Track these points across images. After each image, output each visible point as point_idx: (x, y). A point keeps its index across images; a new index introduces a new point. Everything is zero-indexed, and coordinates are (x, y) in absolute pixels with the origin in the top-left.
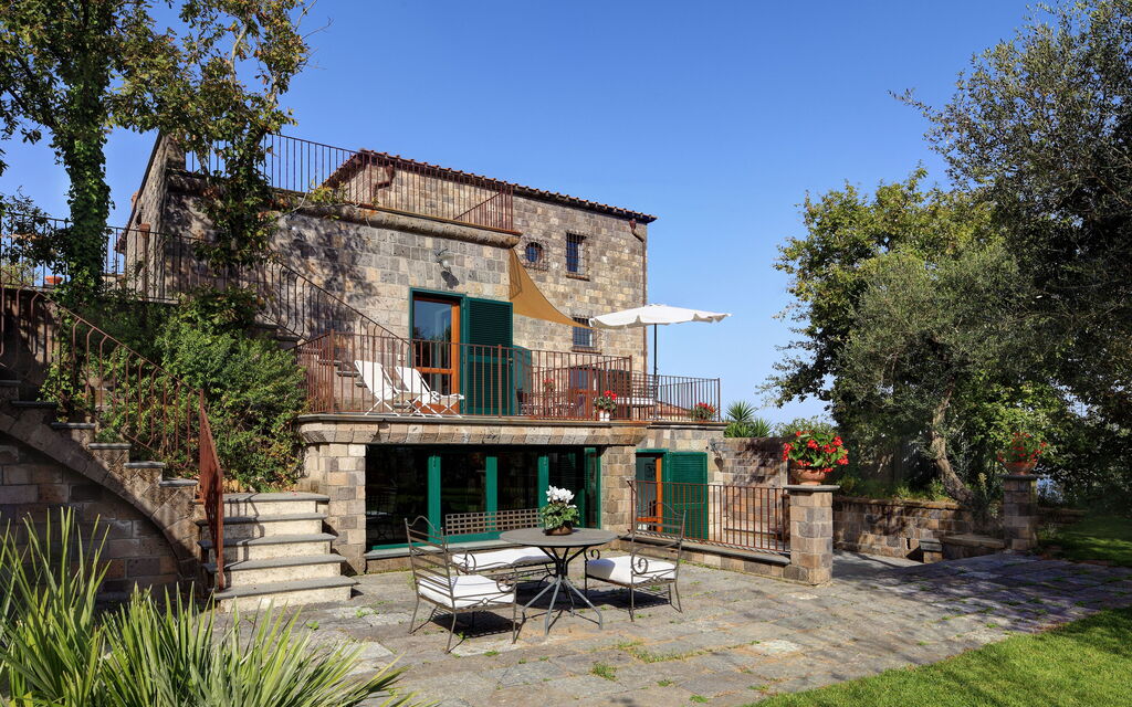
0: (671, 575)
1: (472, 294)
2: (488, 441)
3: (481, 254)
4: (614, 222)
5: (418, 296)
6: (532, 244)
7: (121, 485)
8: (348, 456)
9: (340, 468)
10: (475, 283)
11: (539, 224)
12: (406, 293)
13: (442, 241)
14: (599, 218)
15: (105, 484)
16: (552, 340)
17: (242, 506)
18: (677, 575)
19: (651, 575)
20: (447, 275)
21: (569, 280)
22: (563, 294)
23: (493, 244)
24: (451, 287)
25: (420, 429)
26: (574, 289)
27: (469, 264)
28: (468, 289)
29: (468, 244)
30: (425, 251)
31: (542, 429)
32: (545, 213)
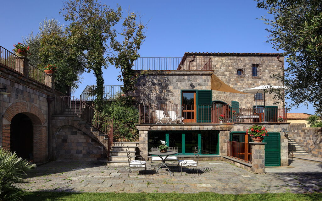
0: (196, 165)
1: (199, 90)
2: (180, 130)
3: (202, 78)
4: (270, 58)
5: (183, 92)
6: (239, 70)
7: (98, 139)
8: (143, 133)
9: (142, 136)
10: (200, 86)
11: (241, 64)
12: (180, 91)
13: (190, 76)
14: (264, 58)
15: (95, 139)
16: (247, 98)
17: (121, 144)
18: (197, 165)
19: (188, 164)
20: (192, 86)
21: (252, 79)
22: (250, 84)
23: (205, 75)
24: (193, 88)
25: (161, 127)
26: (255, 82)
27: (198, 81)
28: (198, 88)
29: (198, 76)
30: (185, 79)
31: (196, 126)
32: (244, 60)
